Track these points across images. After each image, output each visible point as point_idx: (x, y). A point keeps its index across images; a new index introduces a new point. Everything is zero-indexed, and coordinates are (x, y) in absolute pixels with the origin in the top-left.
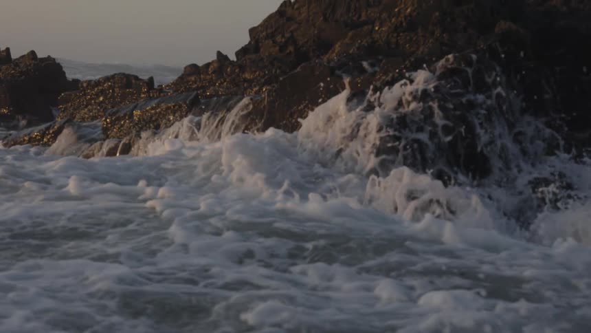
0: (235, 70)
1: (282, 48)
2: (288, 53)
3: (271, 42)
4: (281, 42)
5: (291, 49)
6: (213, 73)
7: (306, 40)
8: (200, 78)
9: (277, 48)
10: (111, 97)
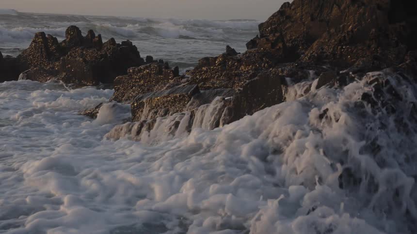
0: (235, 63)
1: (273, 45)
2: (278, 49)
3: (265, 40)
4: (273, 40)
5: (280, 45)
6: (219, 65)
7: (297, 35)
8: (210, 69)
9: (270, 45)
10: (148, 81)
